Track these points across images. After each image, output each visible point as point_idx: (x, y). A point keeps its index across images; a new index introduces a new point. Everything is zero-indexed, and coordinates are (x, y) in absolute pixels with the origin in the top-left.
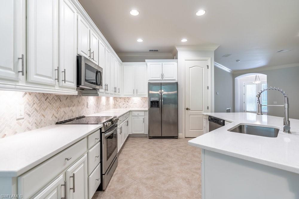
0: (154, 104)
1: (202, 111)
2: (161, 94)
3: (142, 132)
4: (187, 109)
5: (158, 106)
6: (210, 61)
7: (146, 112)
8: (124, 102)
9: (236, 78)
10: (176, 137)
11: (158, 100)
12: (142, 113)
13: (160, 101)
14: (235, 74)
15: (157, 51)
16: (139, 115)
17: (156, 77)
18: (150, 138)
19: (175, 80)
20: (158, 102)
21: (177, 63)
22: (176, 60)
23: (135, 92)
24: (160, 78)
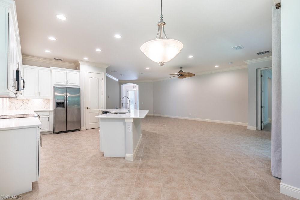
0: (59, 105)
1: (98, 109)
2: (66, 96)
3: (47, 130)
4: (87, 108)
5: (63, 106)
6: (103, 75)
7: (50, 112)
8: (22, 104)
9: (121, 86)
10: (79, 130)
11: (63, 101)
12: (48, 113)
13: (66, 102)
14: (121, 83)
15: (62, 60)
16: (43, 115)
17: (61, 82)
18: (55, 133)
19: (77, 86)
20: (63, 103)
21: (80, 73)
22: (79, 71)
23: (38, 94)
24: (65, 84)
